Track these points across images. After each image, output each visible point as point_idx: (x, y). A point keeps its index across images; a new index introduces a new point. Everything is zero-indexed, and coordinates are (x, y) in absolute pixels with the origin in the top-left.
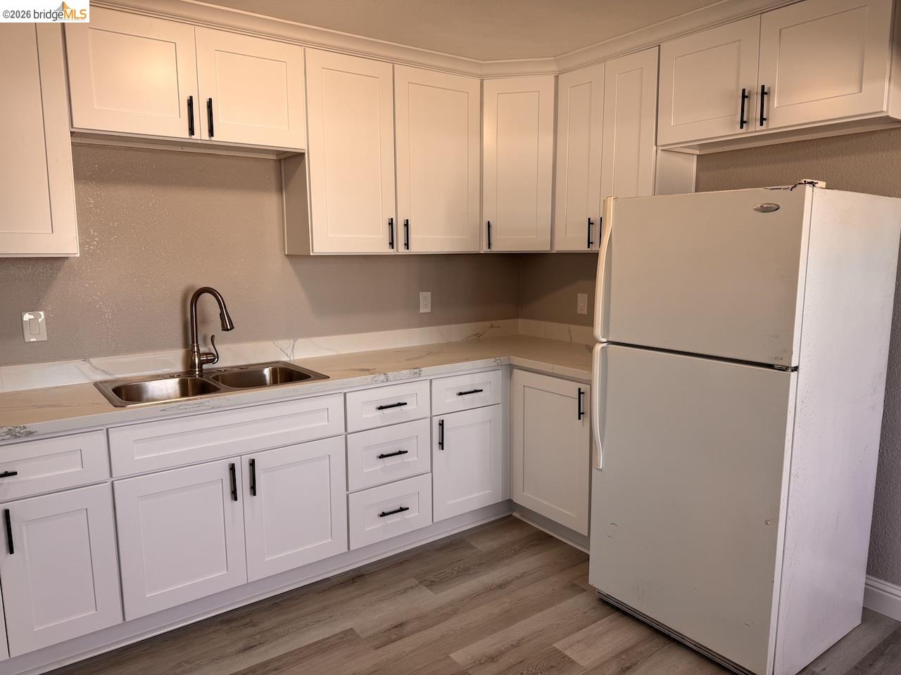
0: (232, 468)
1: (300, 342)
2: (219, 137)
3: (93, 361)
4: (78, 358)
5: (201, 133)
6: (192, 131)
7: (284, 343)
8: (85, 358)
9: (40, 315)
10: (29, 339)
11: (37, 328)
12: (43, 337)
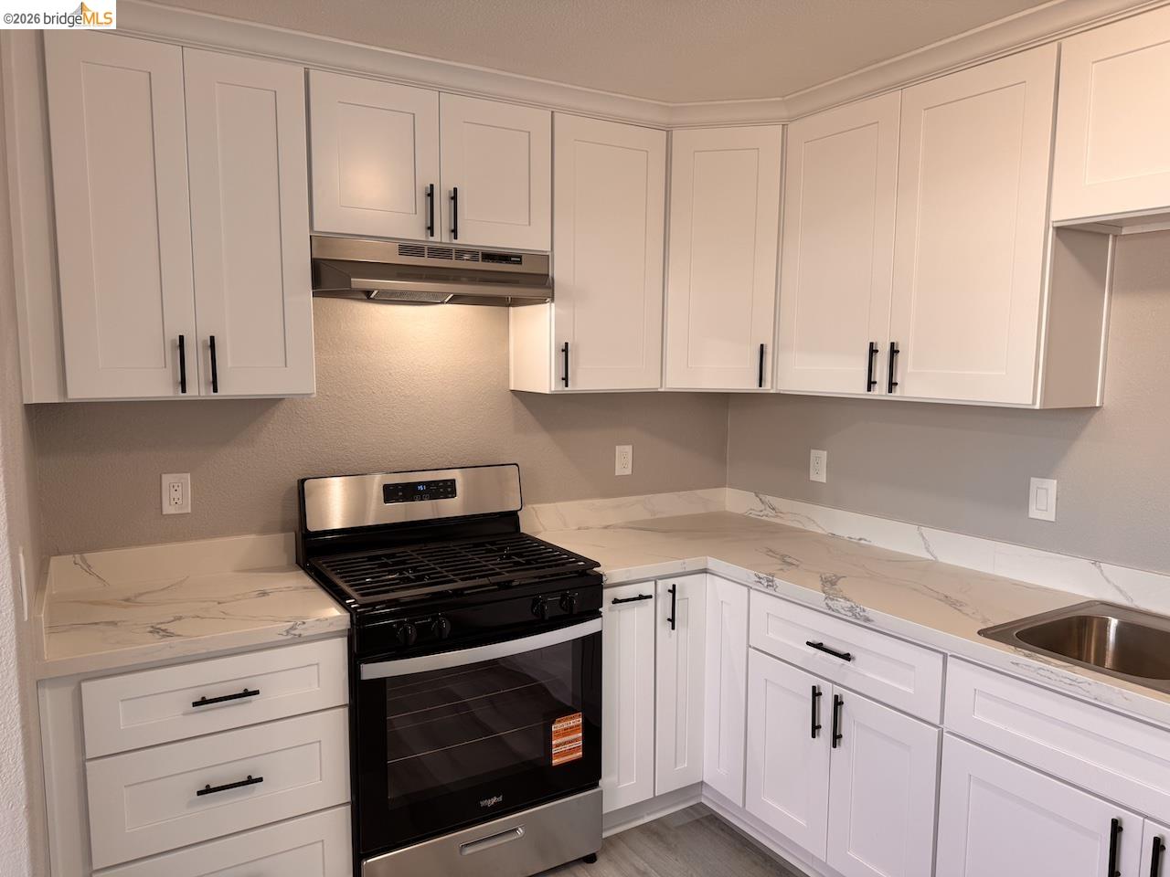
3: (1106, 567)
9: (1052, 485)
10: (1034, 513)
11: (1044, 500)
12: (1050, 516)
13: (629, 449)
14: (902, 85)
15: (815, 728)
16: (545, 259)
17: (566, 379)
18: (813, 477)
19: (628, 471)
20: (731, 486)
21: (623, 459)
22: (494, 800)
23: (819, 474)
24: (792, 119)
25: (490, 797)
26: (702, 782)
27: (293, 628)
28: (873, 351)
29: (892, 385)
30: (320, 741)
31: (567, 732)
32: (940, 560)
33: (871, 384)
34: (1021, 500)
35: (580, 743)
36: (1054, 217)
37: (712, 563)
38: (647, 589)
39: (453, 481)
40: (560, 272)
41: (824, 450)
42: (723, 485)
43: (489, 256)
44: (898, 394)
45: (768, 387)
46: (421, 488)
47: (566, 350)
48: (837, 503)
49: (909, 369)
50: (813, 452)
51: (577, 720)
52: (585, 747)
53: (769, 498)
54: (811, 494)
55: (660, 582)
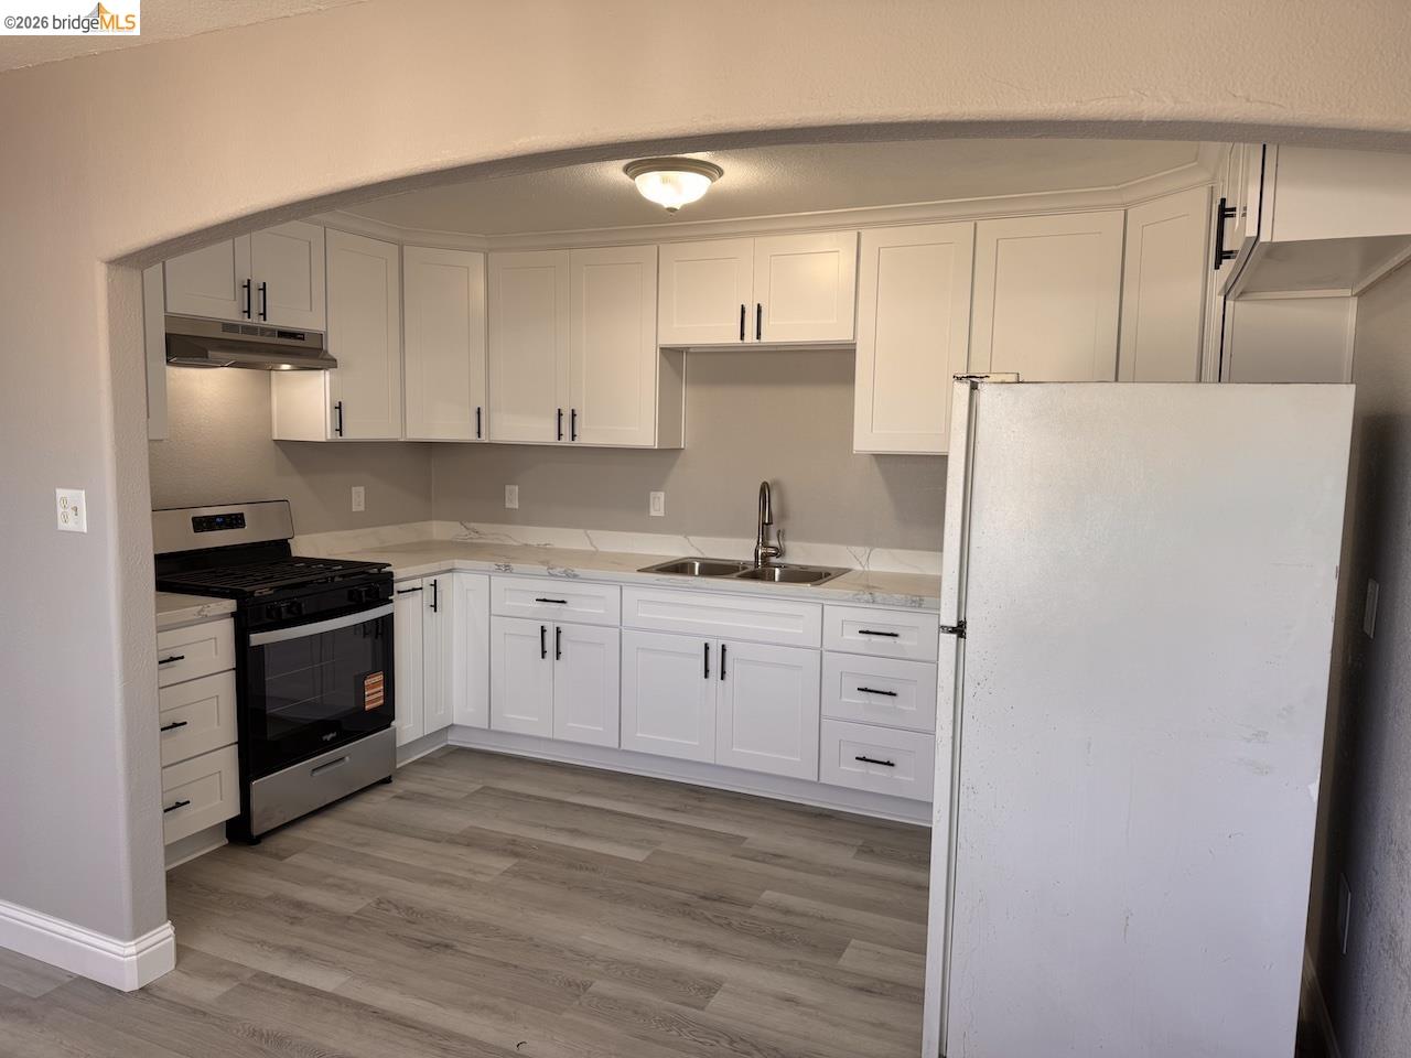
0: (707, 648)
1: (877, 550)
2: (765, 339)
3: (691, 538)
4: (681, 534)
5: (750, 338)
6: (742, 338)
7: (859, 550)
8: (686, 534)
9: (662, 495)
10: (653, 513)
11: (658, 505)
12: (661, 513)
13: (362, 489)
14: (570, 247)
15: (544, 652)
16: (320, 337)
17: (340, 430)
18: (508, 505)
19: (362, 508)
20: (437, 519)
21: (358, 498)
22: (331, 735)
23: (513, 502)
24: (491, 250)
25: (328, 734)
26: (452, 725)
27: (202, 610)
28: (560, 414)
29: (574, 436)
30: (217, 696)
31: (374, 685)
32: (601, 550)
33: (560, 435)
34: (645, 506)
35: (382, 694)
36: (659, 343)
37: (458, 563)
38: (417, 583)
39: (242, 514)
40: (333, 348)
41: (515, 484)
42: (431, 519)
43: (283, 334)
44: (577, 442)
45: (484, 439)
46: (218, 520)
47: (339, 407)
48: (528, 522)
49: (584, 427)
50: (507, 487)
51: (379, 677)
52: (385, 697)
53: (472, 525)
54: (507, 518)
55: (425, 579)
